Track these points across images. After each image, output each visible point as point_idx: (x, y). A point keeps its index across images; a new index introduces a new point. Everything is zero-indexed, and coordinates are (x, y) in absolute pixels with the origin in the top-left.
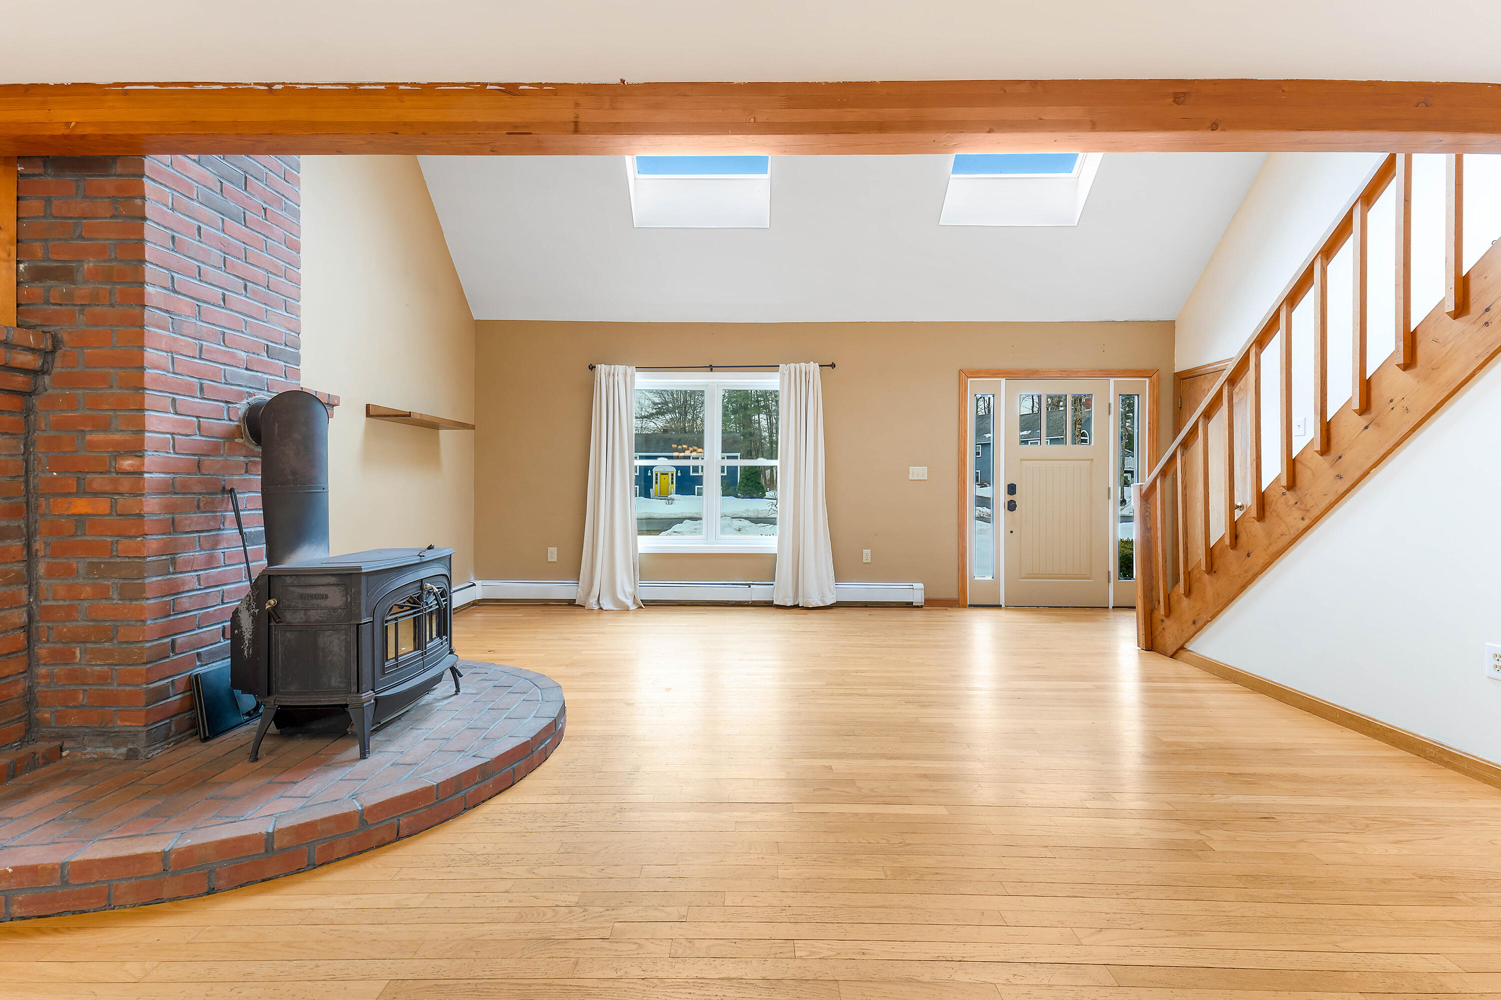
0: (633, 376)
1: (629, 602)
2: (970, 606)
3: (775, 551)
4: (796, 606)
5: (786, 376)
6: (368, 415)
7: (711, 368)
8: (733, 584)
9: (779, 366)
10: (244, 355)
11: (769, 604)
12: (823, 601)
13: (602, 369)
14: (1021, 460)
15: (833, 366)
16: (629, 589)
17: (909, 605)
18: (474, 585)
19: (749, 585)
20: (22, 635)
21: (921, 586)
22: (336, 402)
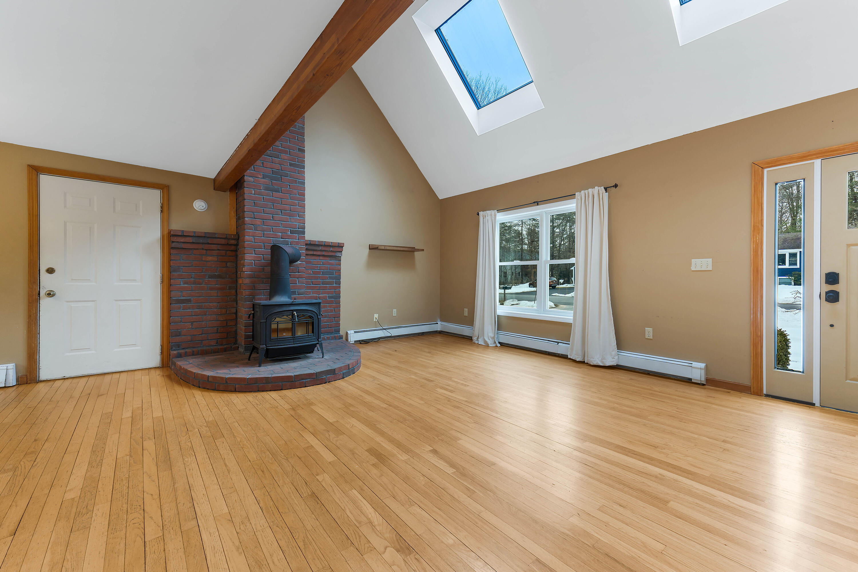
0: (495, 215)
1: (490, 342)
2: (767, 396)
3: (571, 322)
4: (583, 362)
5: (579, 201)
6: (370, 249)
7: (537, 203)
8: (548, 341)
9: (575, 194)
10: (280, 234)
11: (564, 357)
12: (602, 362)
13: (481, 213)
14: (849, 246)
15: (616, 186)
16: (491, 335)
17: (688, 381)
18: (437, 323)
19: (558, 343)
20: (235, 316)
21: (702, 365)
22: (342, 245)
